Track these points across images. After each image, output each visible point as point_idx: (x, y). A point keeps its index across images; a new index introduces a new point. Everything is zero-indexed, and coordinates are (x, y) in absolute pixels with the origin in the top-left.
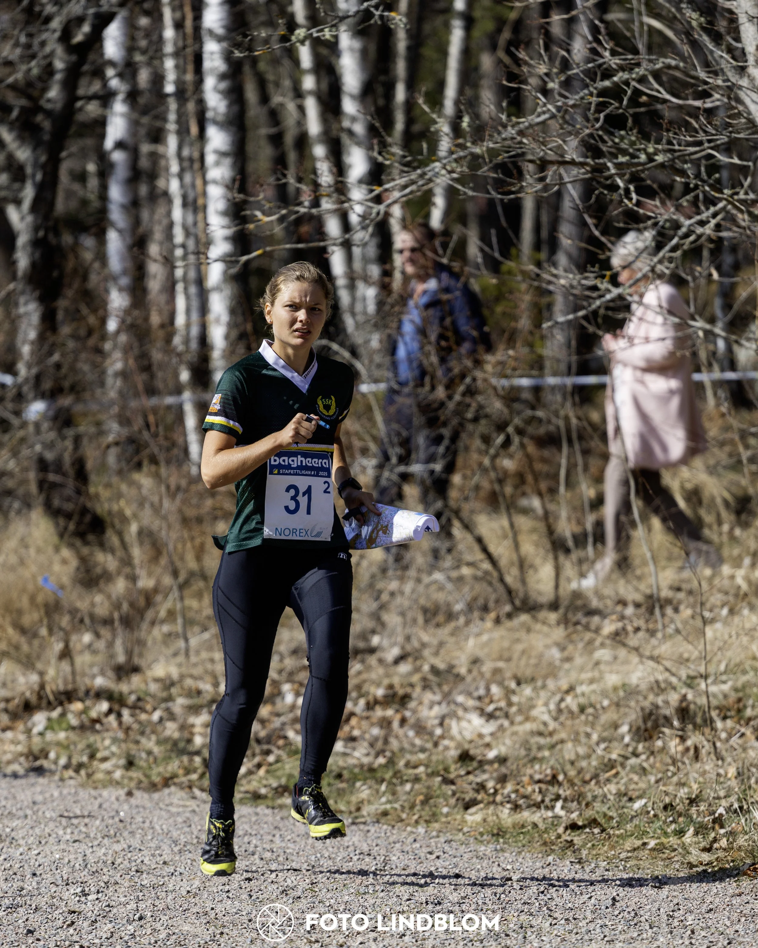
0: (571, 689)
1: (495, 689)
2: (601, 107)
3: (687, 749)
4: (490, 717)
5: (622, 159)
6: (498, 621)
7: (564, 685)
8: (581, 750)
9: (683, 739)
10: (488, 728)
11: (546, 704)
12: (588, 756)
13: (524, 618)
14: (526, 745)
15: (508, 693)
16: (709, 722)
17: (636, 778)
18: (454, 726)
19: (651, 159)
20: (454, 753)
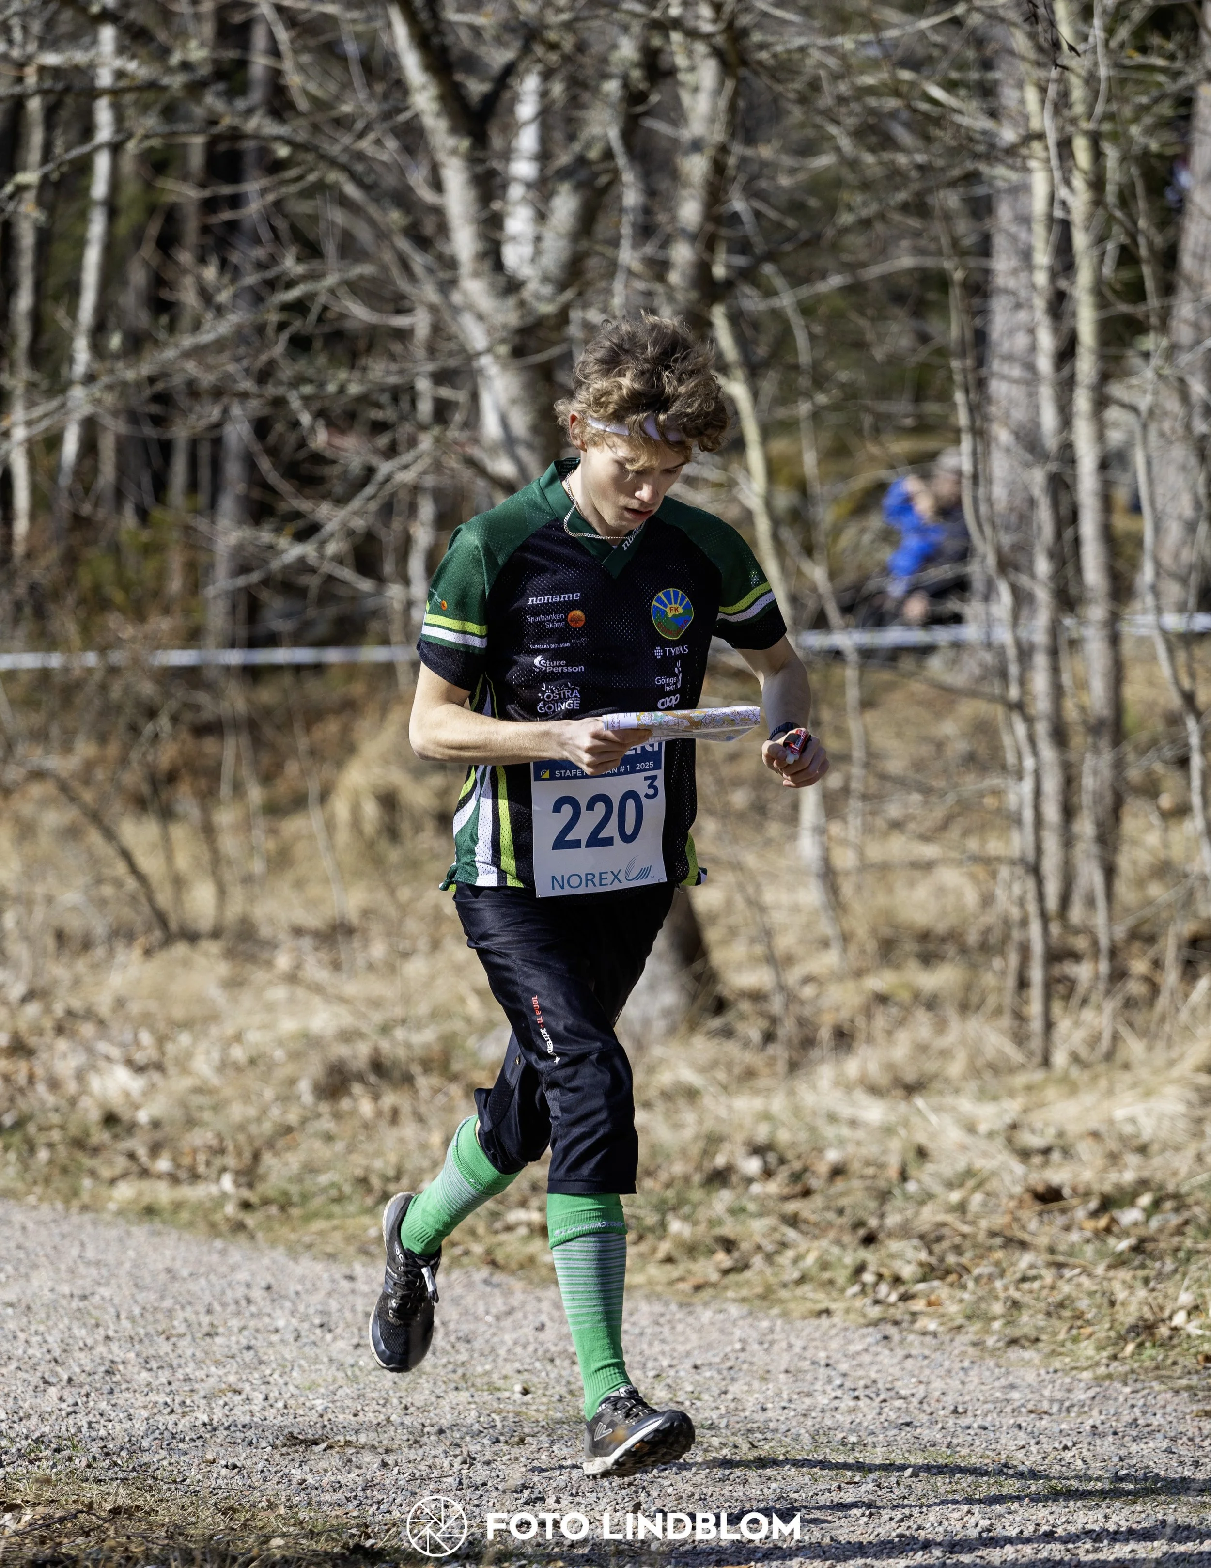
0: (238, 1038)
1: (146, 1038)
2: (282, 326)
3: (379, 1114)
4: (139, 1069)
5: (307, 389)
6: (148, 953)
7: (229, 1030)
8: (252, 1112)
9: (376, 1097)
10: (135, 1084)
11: (208, 1053)
12: (259, 1120)
13: (181, 949)
14: (184, 1105)
15: (161, 1040)
16: (408, 1080)
17: (317, 1144)
18: (95, 1083)
19: (342, 390)
20: (94, 1115)
